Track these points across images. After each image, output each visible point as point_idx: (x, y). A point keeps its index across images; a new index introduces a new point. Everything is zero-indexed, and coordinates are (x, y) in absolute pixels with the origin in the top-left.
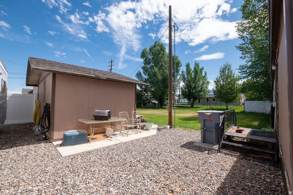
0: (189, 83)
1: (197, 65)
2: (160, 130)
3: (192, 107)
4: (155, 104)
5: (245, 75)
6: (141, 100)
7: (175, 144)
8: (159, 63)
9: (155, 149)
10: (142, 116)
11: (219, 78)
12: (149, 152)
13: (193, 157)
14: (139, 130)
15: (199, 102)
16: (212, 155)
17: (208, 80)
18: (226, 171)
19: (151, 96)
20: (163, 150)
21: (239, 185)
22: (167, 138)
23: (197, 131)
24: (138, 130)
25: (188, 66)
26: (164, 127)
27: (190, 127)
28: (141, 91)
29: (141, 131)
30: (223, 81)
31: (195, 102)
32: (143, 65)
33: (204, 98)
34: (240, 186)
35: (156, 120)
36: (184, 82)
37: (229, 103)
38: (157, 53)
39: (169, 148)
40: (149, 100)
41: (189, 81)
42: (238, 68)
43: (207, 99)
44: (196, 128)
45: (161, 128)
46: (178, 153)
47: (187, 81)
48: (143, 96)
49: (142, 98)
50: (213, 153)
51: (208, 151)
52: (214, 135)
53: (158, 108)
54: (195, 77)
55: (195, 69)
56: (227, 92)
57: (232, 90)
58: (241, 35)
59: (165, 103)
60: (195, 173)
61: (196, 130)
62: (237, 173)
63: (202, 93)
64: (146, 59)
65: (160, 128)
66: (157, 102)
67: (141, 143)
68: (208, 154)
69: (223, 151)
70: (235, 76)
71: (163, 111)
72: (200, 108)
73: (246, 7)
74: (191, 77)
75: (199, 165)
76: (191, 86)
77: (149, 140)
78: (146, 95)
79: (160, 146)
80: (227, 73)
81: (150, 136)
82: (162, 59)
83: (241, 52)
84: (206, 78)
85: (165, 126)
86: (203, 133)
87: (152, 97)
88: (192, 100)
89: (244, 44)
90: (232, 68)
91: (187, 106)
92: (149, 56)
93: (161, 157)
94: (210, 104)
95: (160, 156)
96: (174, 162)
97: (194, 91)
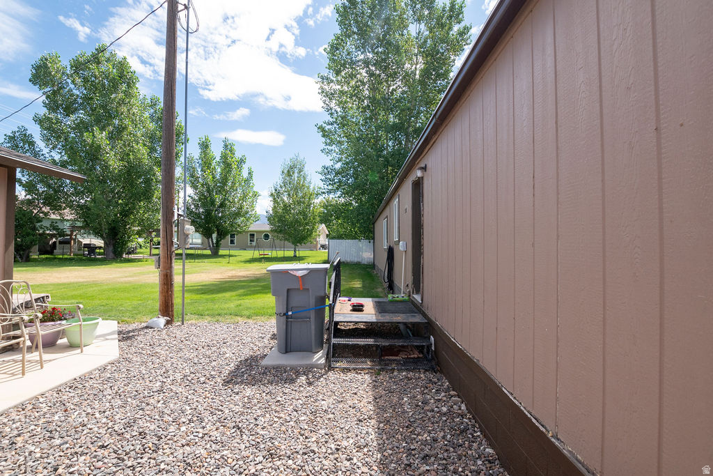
0: (208, 191)
1: (229, 147)
2: (128, 338)
3: (215, 254)
4: (91, 248)
5: (330, 187)
6: (28, 234)
7: (202, 379)
8: (110, 117)
9: (129, 425)
10: (42, 295)
11: (281, 187)
12: (102, 447)
13: (278, 409)
14: (35, 356)
15: (232, 242)
16: (320, 384)
17: (255, 189)
18: (369, 421)
19: (75, 220)
20: (166, 418)
21: (412, 450)
22: (168, 364)
23: (250, 321)
24: (29, 356)
25: (205, 146)
26: (144, 325)
27: (228, 312)
28: (30, 202)
29: (46, 357)
30: (289, 195)
31: (222, 242)
32: (43, 111)
33: (244, 231)
34: (416, 452)
35: (105, 302)
36: (194, 187)
37: (298, 244)
38: (103, 85)
39: (187, 402)
40: (67, 235)
41: (208, 188)
42: (320, 170)
43: (252, 235)
44: (247, 313)
45: (133, 331)
46: (227, 411)
47: (202, 185)
48: (40, 221)
49: (34, 229)
50: (320, 377)
51: (304, 374)
52: (313, 327)
53: (104, 261)
54: (224, 180)
55: (224, 157)
56: (297, 221)
57: (305, 216)
58: (327, 102)
59: (132, 245)
60: (306, 467)
61: (249, 317)
62: (391, 417)
63: (239, 220)
64: (54, 93)
65: (129, 332)
66: (99, 242)
67: (53, 414)
68: (310, 384)
69: (338, 365)
70: (311, 187)
71: (125, 269)
72: (236, 256)
73: (337, 49)
74: (214, 178)
75: (303, 432)
76: (213, 202)
77: (92, 388)
78: (53, 216)
79: (148, 404)
80: (296, 179)
81: (91, 373)
82: (124, 109)
83: (323, 139)
84: (251, 184)
85: (145, 319)
86: (285, 327)
87: (79, 224)
88: (214, 236)
89: (332, 124)
90: (306, 169)
91: (199, 252)
92: (72, 86)
93: (168, 451)
94: (258, 247)
95: (160, 452)
96: (225, 453)
97: (220, 215)
